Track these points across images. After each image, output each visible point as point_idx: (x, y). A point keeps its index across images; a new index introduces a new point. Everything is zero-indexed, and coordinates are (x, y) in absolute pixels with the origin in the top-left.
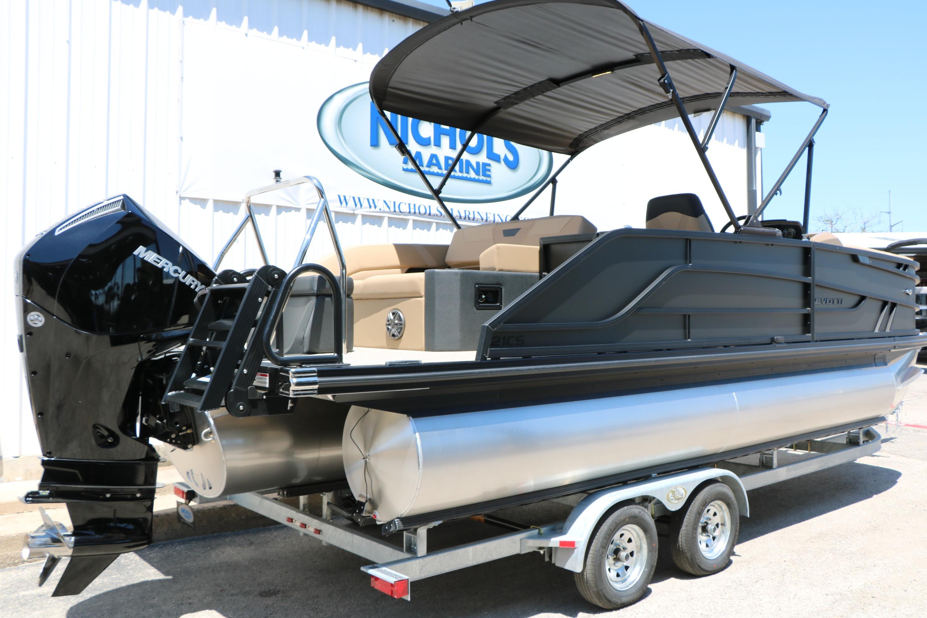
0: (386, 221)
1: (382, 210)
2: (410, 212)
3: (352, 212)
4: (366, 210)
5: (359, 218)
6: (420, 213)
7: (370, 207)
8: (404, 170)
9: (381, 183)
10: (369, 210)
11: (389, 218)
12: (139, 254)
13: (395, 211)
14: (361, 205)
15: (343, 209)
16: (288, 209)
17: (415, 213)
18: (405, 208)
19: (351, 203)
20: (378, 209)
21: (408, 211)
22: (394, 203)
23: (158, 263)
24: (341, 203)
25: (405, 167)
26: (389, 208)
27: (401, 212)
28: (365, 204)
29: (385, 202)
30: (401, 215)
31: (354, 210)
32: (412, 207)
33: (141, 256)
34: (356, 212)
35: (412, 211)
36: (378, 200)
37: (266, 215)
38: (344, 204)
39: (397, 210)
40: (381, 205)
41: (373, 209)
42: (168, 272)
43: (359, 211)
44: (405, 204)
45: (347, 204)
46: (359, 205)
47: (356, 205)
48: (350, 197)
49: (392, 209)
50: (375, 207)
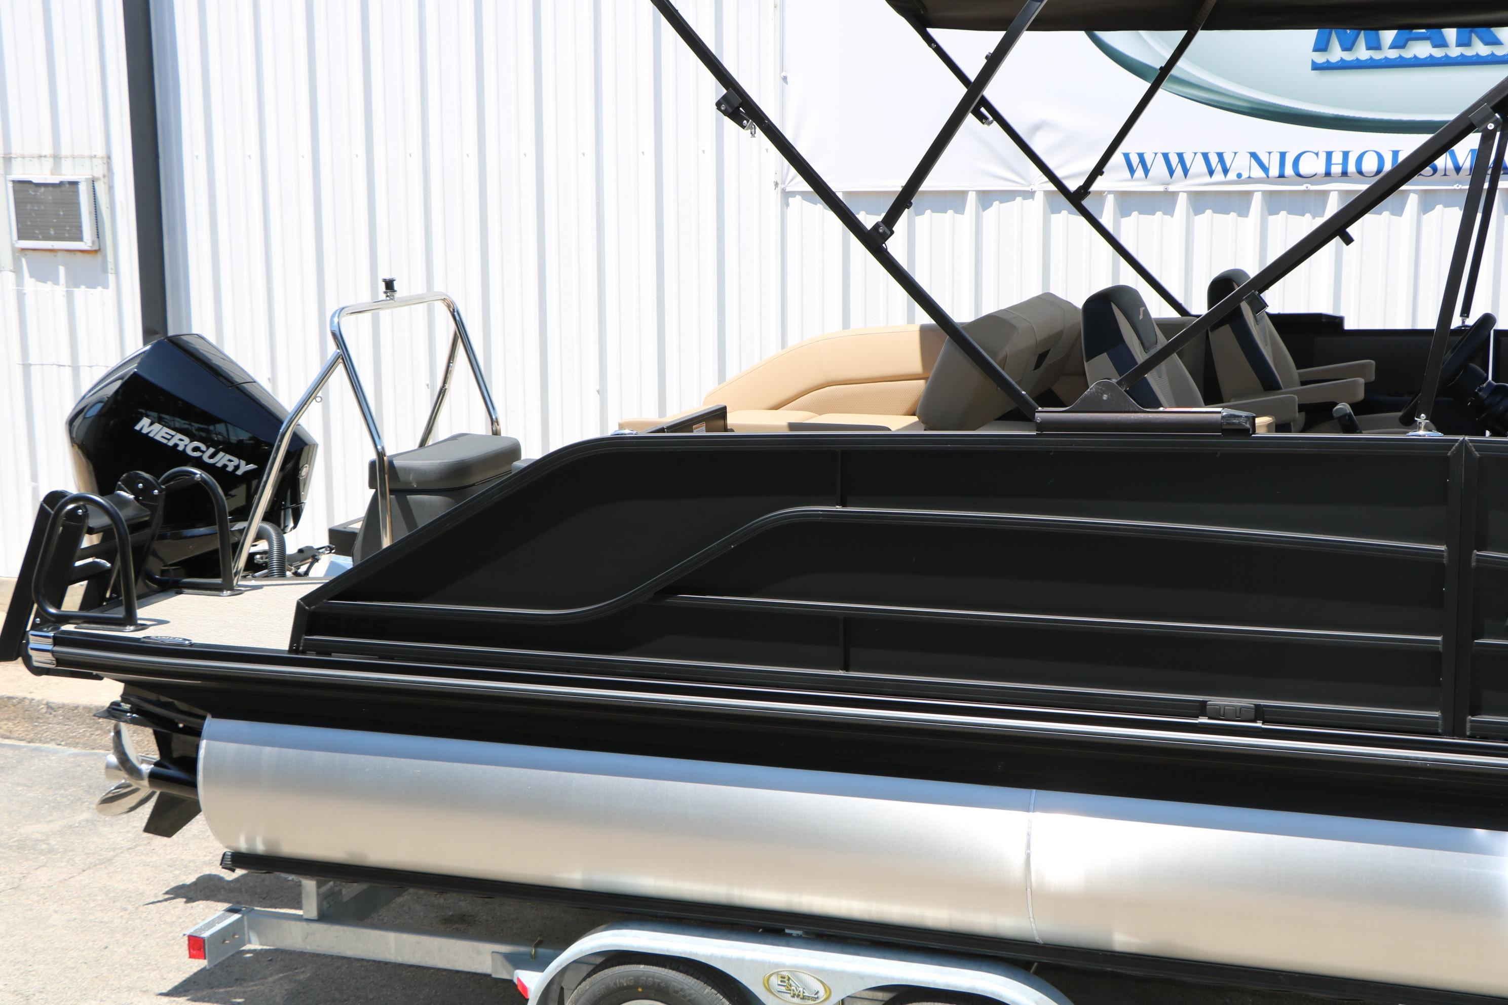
0: (1257, 201)
1: (1245, 175)
2: (1328, 174)
3: (1161, 188)
4: (1199, 180)
5: (1182, 202)
6: (1360, 172)
7: (1211, 172)
8: (1316, 67)
9: (1247, 111)
10: (1207, 179)
11: (1268, 195)
12: (142, 429)
13: (1282, 176)
14: (1186, 171)
15: (1139, 184)
16: (1007, 196)
17: (1345, 173)
18: (1312, 166)
19: (1159, 169)
20: (1232, 176)
21: (1322, 169)
22: (1283, 155)
23: (169, 440)
24: (1132, 171)
25: (1320, 58)
26: (1265, 169)
27: (1299, 175)
28: (1199, 166)
29: (1254, 155)
30: (1302, 185)
31: (1168, 184)
32: (1337, 158)
33: (145, 431)
34: (1171, 188)
35: (1336, 169)
36: (1235, 153)
37: (956, 212)
38: (1140, 172)
39: (1289, 171)
40: (1241, 164)
41: (1219, 176)
42: (184, 450)
43: (1180, 185)
44: (1317, 154)
45: (1146, 171)
46: (1179, 171)
47: (1171, 172)
48: (1156, 154)
49: (1274, 171)
50: (1226, 171)
